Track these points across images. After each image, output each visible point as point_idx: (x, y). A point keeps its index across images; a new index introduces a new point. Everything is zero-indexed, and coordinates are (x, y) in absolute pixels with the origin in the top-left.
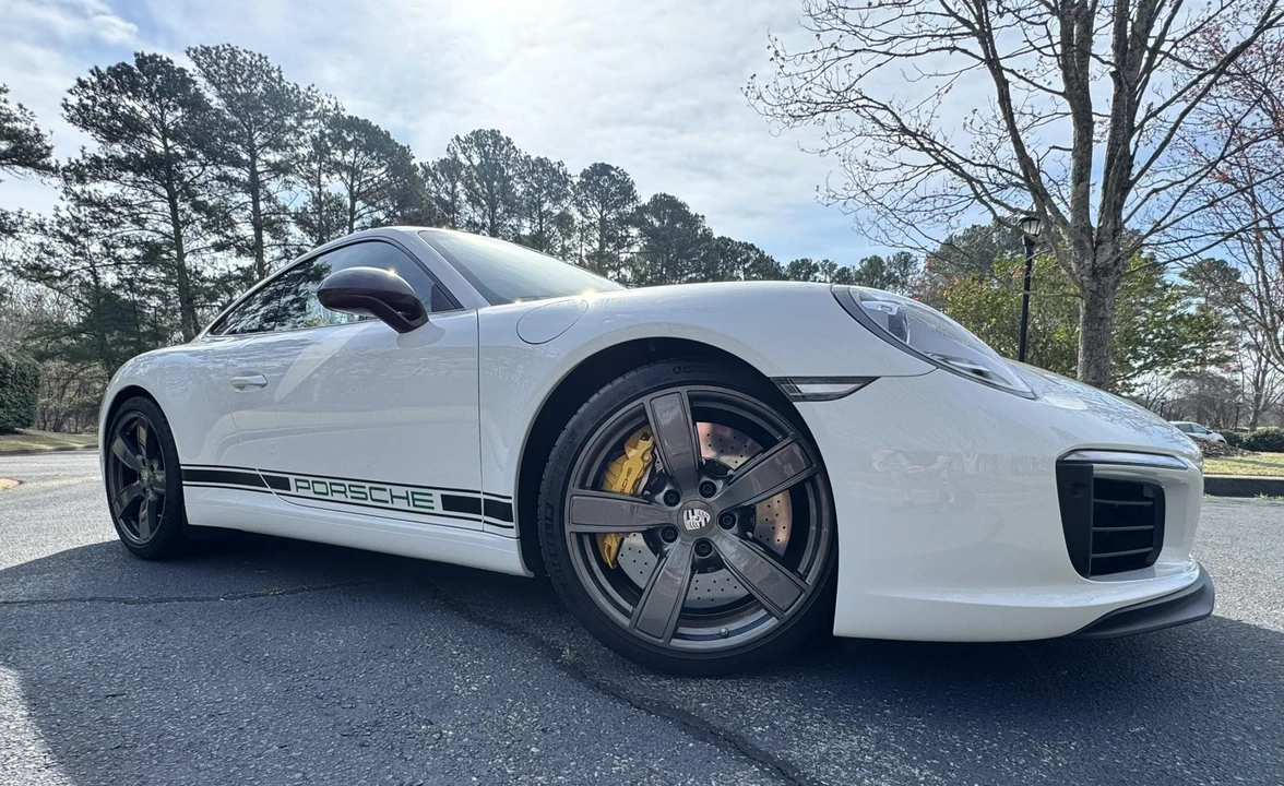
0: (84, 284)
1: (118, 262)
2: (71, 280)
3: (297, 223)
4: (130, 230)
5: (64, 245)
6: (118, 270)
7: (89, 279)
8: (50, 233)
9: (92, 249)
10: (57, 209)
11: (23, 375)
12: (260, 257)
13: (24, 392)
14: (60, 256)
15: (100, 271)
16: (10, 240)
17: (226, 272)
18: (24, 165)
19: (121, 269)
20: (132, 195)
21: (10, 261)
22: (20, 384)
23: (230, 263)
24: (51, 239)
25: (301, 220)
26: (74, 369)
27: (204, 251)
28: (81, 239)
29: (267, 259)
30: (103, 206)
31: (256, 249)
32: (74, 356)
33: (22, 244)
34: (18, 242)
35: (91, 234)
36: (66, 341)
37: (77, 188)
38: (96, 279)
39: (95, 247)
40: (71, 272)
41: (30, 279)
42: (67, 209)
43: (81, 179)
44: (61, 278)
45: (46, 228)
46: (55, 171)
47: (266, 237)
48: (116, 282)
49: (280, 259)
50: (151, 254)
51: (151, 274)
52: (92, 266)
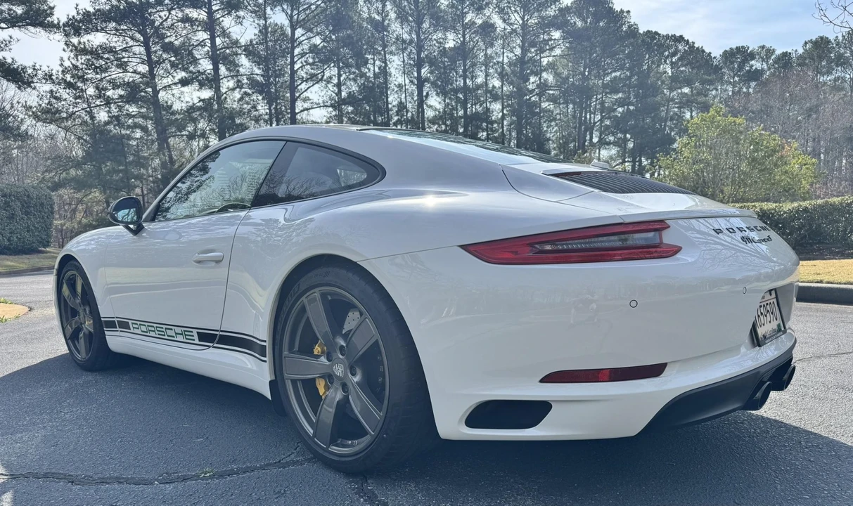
0: (84, 123)
1: (108, 102)
2: (74, 120)
3: (247, 56)
4: (115, 73)
5: (67, 90)
6: (108, 109)
7: (87, 118)
8: (56, 81)
9: (88, 93)
10: (62, 59)
11: (42, 204)
12: (217, 89)
13: (43, 218)
14: (65, 100)
15: (95, 111)
16: (29, 90)
17: (191, 104)
18: (35, 25)
19: (110, 108)
20: (117, 42)
21: (31, 107)
22: (40, 211)
23: (194, 95)
24: (57, 87)
25: (250, 51)
26: (79, 195)
27: (173, 87)
28: (79, 84)
29: (223, 90)
30: (94, 53)
31: (213, 81)
32: (80, 185)
33: (36, 93)
34: (34, 91)
35: (87, 80)
36: (73, 172)
37: (75, 40)
38: (92, 118)
39: (91, 91)
40: (73, 113)
41: (45, 121)
42: (69, 59)
43: (77, 32)
44: (67, 119)
45: (54, 78)
46: (57, 26)
47: (223, 70)
48: (106, 119)
49: (233, 89)
50: (133, 93)
51: (133, 109)
52: (89, 107)
